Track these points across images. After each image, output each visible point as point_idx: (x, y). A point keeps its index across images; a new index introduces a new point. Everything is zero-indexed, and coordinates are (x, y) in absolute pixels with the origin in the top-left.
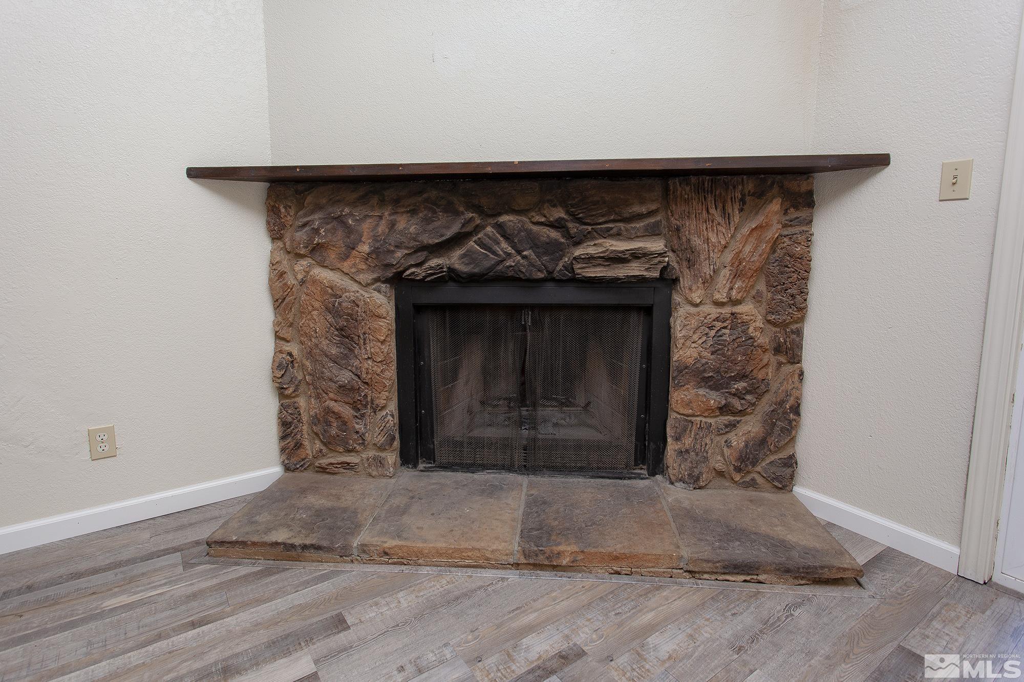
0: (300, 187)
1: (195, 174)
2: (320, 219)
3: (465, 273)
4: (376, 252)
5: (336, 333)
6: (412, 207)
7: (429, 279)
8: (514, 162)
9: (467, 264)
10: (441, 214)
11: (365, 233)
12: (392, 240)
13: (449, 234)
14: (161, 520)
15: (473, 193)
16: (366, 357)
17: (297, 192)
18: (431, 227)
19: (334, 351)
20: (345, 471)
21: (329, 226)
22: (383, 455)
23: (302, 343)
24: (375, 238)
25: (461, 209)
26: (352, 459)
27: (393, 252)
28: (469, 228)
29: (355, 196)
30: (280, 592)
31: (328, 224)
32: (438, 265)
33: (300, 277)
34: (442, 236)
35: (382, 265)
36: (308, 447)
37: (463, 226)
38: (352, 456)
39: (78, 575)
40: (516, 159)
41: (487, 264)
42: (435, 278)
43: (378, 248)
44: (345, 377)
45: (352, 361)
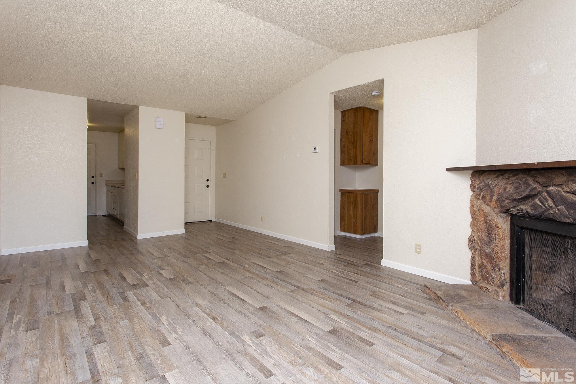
0: (480, 173)
1: (448, 170)
2: (482, 185)
3: (531, 214)
4: (498, 200)
5: (487, 232)
6: (512, 182)
7: (518, 215)
8: (535, 163)
9: (532, 210)
10: (522, 185)
11: (495, 192)
12: (504, 196)
13: (524, 194)
14: (429, 279)
15: (535, 176)
16: (495, 244)
17: (479, 174)
18: (517, 191)
19: (486, 239)
20: (487, 292)
21: (485, 188)
22: (499, 290)
23: (478, 233)
24: (499, 194)
25: (531, 183)
26: (489, 287)
27: (504, 201)
28: (534, 193)
29: (494, 176)
30: (424, 303)
31: (485, 187)
32: (521, 209)
33: (478, 207)
34: (521, 195)
35: (501, 206)
36: (477, 277)
37: (530, 191)
38: (490, 286)
39: (400, 279)
40: (536, 161)
41: (540, 211)
42: (520, 214)
43: (499, 199)
44: (488, 251)
45: (491, 245)
